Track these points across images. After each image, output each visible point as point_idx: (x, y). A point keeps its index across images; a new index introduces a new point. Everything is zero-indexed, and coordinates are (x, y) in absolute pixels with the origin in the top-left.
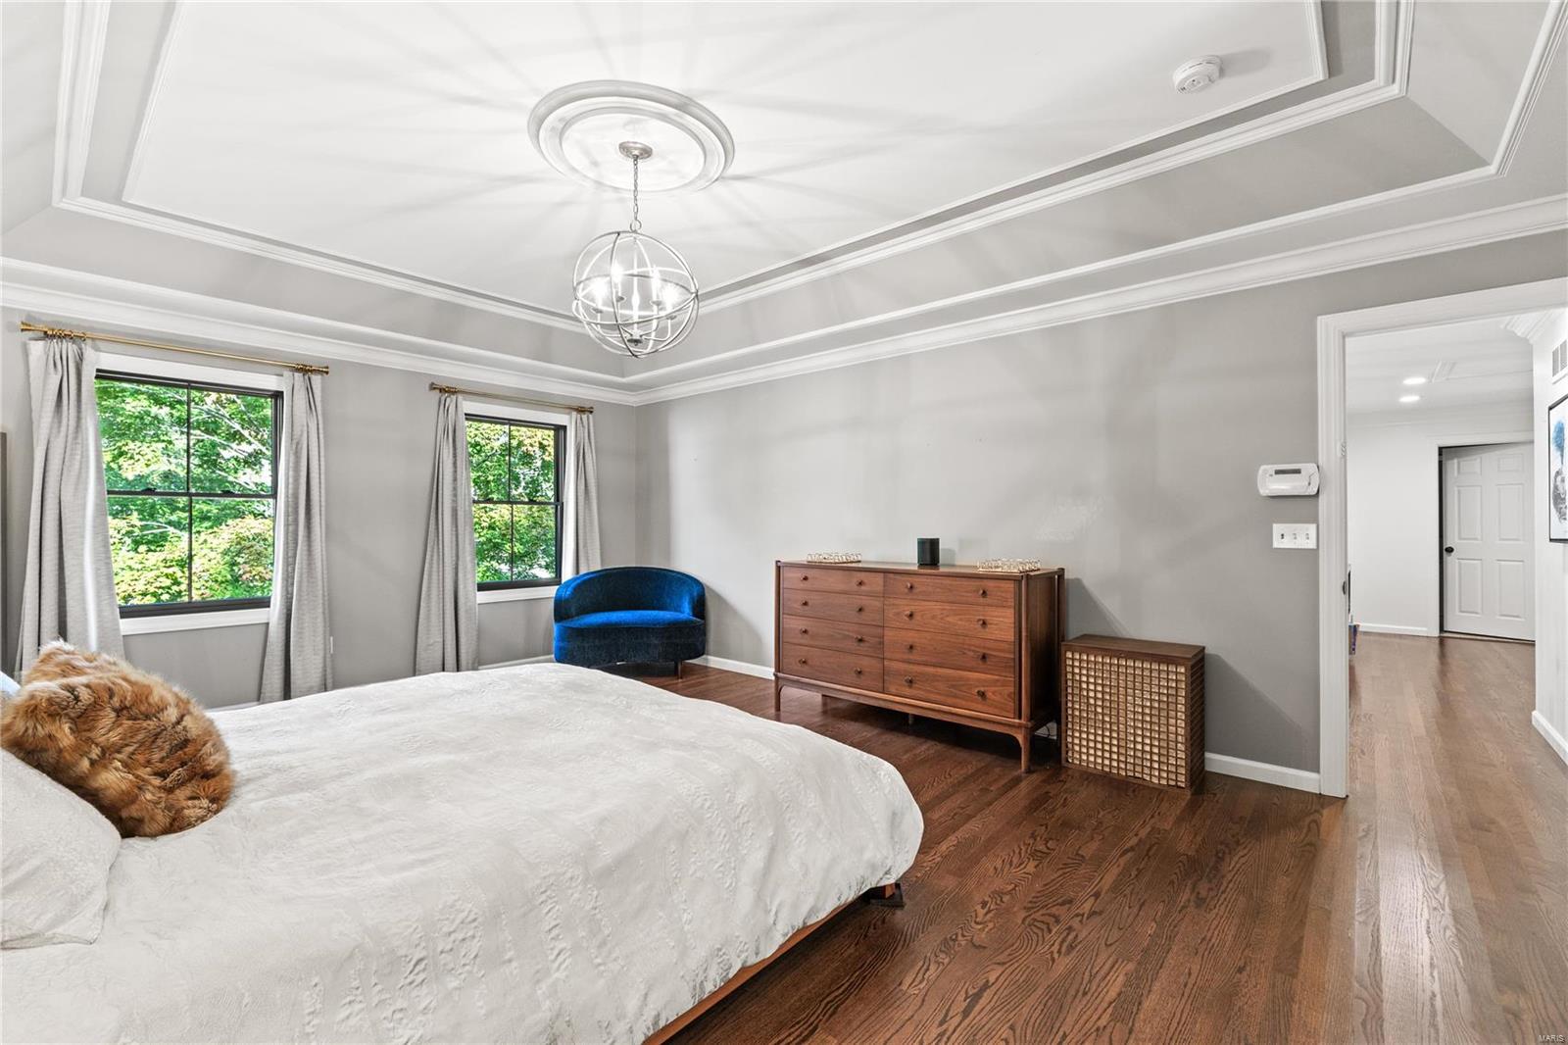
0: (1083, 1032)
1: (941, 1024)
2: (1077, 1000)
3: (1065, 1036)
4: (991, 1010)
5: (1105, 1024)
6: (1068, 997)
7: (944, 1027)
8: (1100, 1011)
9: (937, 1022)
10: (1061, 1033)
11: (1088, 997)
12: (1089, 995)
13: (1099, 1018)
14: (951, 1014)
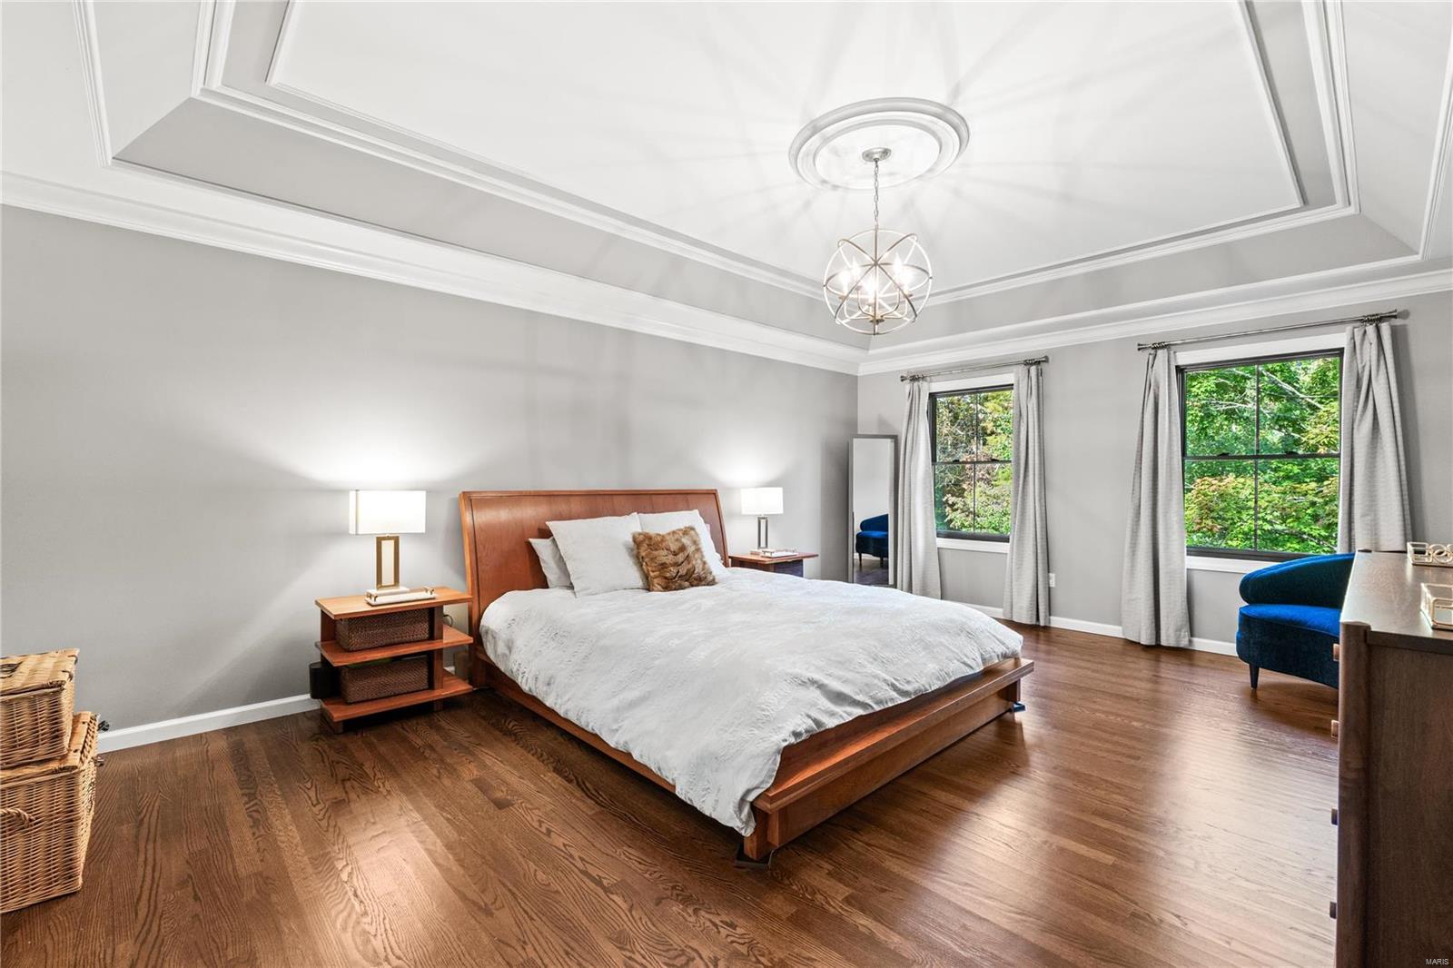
0: (528, 932)
1: (580, 858)
2: (563, 944)
3: (532, 919)
4: (581, 888)
5: (527, 950)
6: (569, 939)
7: (578, 859)
8: (541, 953)
9: (582, 856)
10: (535, 917)
11: (562, 953)
12: (564, 956)
13: (535, 949)
14: (587, 865)
